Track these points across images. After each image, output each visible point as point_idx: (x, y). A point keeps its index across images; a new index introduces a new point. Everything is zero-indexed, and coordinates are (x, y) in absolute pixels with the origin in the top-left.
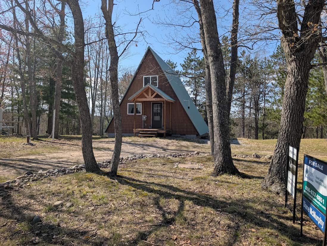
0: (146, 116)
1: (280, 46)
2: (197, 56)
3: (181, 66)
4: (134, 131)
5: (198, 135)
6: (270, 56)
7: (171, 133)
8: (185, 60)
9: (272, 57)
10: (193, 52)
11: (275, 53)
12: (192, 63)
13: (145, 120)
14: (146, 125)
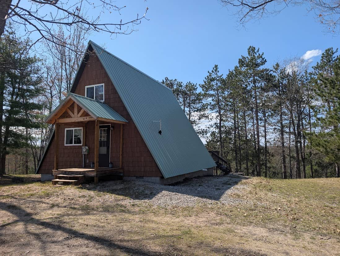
0: (87, 148)
1: (325, 54)
2: (219, 74)
3: (200, 87)
4: (53, 172)
5: (162, 177)
6: (312, 67)
7: (122, 175)
8: (205, 80)
9: (316, 68)
10: (214, 70)
11: (320, 63)
12: (213, 83)
13: (86, 153)
14: (88, 161)
